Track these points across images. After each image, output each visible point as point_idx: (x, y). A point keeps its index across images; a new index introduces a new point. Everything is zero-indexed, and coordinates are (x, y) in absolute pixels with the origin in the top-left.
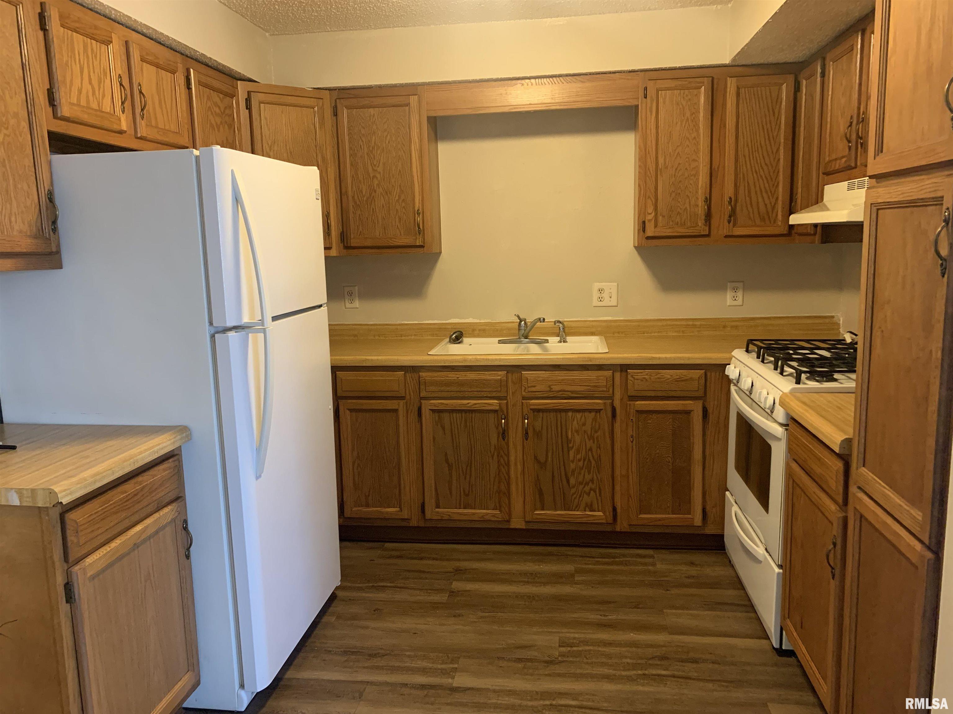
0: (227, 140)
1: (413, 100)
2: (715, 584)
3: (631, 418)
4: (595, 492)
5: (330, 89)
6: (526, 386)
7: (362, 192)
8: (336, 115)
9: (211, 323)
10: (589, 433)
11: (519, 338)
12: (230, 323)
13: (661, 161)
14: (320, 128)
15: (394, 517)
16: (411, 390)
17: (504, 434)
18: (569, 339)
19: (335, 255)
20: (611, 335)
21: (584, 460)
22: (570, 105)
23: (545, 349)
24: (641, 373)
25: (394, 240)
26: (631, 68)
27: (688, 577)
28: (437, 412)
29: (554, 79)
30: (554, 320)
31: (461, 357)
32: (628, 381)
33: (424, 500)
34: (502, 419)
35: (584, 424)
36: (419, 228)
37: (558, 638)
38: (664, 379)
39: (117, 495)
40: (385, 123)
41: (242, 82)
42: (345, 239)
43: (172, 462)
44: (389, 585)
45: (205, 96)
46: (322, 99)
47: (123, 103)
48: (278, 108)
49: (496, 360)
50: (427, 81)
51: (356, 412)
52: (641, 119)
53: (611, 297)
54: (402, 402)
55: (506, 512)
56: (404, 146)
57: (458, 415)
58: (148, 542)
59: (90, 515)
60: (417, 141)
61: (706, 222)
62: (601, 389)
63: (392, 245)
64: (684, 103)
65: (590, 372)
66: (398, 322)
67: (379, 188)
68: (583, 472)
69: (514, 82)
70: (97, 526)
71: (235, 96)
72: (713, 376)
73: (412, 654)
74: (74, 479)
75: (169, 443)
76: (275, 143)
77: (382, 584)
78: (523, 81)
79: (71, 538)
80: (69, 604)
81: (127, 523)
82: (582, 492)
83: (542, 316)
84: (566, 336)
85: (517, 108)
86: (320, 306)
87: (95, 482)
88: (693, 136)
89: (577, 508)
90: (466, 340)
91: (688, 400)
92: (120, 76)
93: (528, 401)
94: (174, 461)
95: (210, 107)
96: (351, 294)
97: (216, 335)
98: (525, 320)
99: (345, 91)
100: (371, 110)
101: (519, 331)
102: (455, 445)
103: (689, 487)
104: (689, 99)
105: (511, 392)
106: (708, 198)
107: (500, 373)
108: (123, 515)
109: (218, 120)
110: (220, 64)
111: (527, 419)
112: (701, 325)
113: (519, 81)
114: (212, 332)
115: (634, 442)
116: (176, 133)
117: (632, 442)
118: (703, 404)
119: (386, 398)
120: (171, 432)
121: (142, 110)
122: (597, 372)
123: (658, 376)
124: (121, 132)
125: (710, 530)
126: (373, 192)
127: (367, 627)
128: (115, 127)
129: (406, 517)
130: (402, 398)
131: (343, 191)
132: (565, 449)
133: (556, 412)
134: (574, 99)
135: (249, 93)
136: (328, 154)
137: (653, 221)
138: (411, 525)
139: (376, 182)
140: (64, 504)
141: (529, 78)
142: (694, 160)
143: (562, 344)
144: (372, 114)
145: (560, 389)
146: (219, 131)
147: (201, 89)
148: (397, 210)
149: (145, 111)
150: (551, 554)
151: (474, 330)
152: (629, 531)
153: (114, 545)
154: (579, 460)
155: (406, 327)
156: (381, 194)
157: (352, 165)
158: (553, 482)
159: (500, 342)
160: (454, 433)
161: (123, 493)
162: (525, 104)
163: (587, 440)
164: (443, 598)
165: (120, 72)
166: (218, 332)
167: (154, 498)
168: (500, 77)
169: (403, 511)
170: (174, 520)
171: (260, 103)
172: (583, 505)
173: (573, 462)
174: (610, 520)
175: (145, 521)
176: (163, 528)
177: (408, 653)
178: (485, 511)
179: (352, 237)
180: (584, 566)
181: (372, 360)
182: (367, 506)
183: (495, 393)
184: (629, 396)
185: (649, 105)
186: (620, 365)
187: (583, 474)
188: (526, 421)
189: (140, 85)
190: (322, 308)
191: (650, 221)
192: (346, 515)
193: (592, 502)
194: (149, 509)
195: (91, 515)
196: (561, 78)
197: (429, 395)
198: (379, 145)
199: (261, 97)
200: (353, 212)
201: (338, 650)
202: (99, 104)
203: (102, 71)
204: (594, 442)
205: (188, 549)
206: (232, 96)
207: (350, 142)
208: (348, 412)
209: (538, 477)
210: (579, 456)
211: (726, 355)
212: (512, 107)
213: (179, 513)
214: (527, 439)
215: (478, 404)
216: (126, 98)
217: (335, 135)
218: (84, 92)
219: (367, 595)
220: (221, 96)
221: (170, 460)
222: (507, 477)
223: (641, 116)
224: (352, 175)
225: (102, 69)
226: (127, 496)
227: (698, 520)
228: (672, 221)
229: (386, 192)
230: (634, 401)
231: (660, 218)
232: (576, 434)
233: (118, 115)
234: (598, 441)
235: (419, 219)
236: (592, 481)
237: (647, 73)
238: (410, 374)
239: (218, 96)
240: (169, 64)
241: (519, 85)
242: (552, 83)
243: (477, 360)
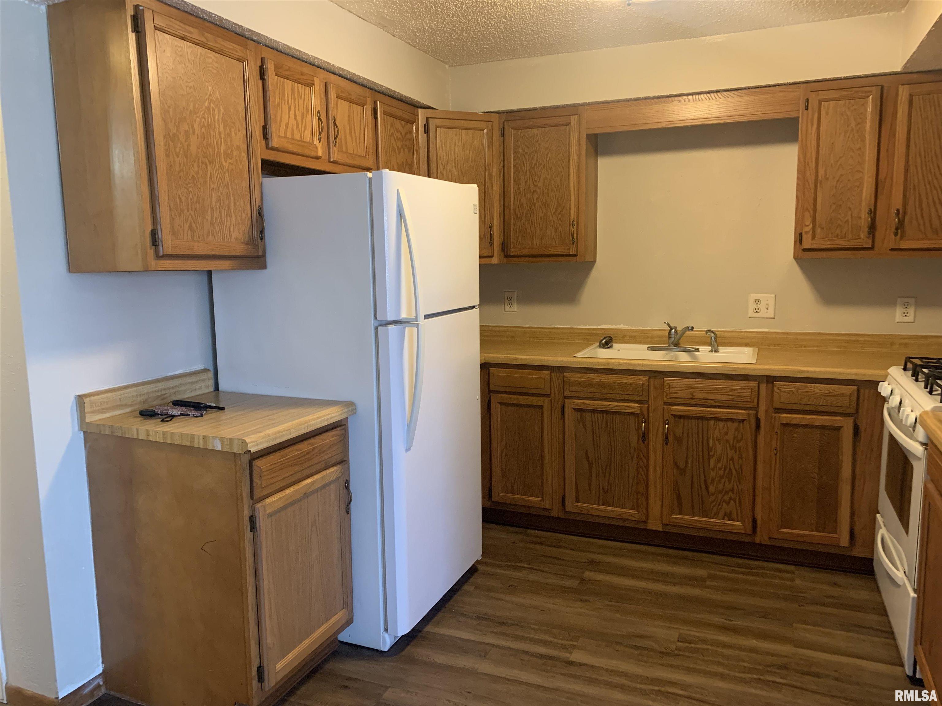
0: (406, 162)
1: (574, 120)
2: (858, 607)
3: (776, 430)
4: (735, 502)
5: (498, 113)
6: (668, 392)
7: (522, 205)
8: (503, 136)
9: (376, 318)
10: (731, 443)
11: (669, 346)
12: (390, 318)
13: (821, 172)
14: (489, 148)
15: (535, 505)
16: (556, 389)
17: (644, 437)
18: (721, 349)
19: (496, 263)
20: (767, 347)
21: (725, 470)
22: (727, 119)
23: (695, 358)
24: (789, 385)
25: (550, 249)
26: (791, 81)
27: (827, 597)
28: (580, 411)
29: (712, 94)
30: (706, 330)
31: (604, 360)
32: (774, 393)
33: (565, 493)
34: (643, 423)
35: (726, 434)
36: (573, 238)
37: (678, 634)
38: (813, 393)
39: (293, 452)
40: (547, 141)
41: (422, 109)
42: (506, 249)
43: (339, 430)
44: (526, 566)
45: (389, 123)
46: (492, 122)
47: (320, 134)
48: (452, 132)
49: (639, 365)
50: (587, 101)
51: (506, 406)
52: (802, 132)
53: (767, 309)
54: (547, 400)
55: (644, 513)
56: (563, 162)
57: (599, 415)
58: (316, 495)
59: (271, 465)
60: (576, 158)
61: (869, 234)
62: (745, 400)
63: (547, 254)
64: (849, 113)
65: (734, 381)
66: (552, 326)
67: (538, 201)
68: (723, 481)
69: (671, 99)
70: (276, 474)
71: (415, 122)
72: (866, 392)
73: (537, 627)
74: (261, 434)
75: (337, 414)
76: (448, 162)
77: (519, 565)
78: (680, 98)
79: (256, 480)
80: (252, 533)
81: (299, 476)
82: (721, 501)
83: (690, 325)
84: (718, 346)
85: (674, 124)
86: (473, 307)
87: (276, 438)
88: (858, 146)
89: (715, 516)
90: (616, 345)
91: (836, 416)
92: (319, 112)
93: (670, 407)
94: (341, 430)
95: (392, 134)
96: (510, 299)
97: (379, 328)
98: (675, 328)
99: (511, 114)
100: (535, 131)
101: (669, 339)
102: (595, 444)
103: (836, 505)
104: (855, 109)
105: (652, 396)
106: (873, 210)
107: (641, 377)
108: (297, 468)
109: (399, 144)
110: (402, 95)
111: (668, 425)
112: (865, 341)
113: (677, 98)
114: (377, 325)
115: (778, 454)
116: (363, 156)
117: (776, 455)
118: (855, 421)
119: (532, 395)
120: (340, 406)
121: (335, 138)
122: (741, 382)
123: (807, 389)
124: (317, 158)
125: (858, 552)
126: (533, 206)
127: (500, 599)
128: (312, 154)
129: (547, 507)
130: (548, 396)
131: (506, 204)
132: (706, 458)
133: (698, 419)
134: (732, 114)
135: (428, 119)
136: (495, 171)
137: (811, 232)
138: (552, 515)
139: (536, 196)
140: (252, 452)
141: (687, 95)
142: (858, 171)
143: (714, 353)
144: (536, 134)
145: (702, 397)
146: (399, 153)
147: (385, 119)
148: (554, 221)
149: (337, 139)
150: (686, 558)
151: (624, 337)
152: (769, 544)
153: (288, 491)
154: (720, 469)
155: (558, 331)
156: (540, 207)
157: (515, 180)
158: (691, 489)
159: (649, 349)
160: (594, 431)
161: (297, 450)
162: (681, 119)
163: (729, 449)
164: (573, 583)
165: (319, 109)
166: (380, 325)
167: (323, 459)
168: (657, 95)
169: (545, 500)
170: (338, 479)
171: (437, 127)
172: (722, 513)
173: (713, 470)
174: (749, 530)
175: (315, 477)
176: (329, 484)
177: (533, 626)
178: (623, 510)
179: (512, 246)
180: (718, 573)
181: (521, 359)
182: (513, 493)
183: (636, 397)
184: (775, 409)
185: (810, 116)
186: (767, 376)
187: (723, 483)
188: (667, 426)
189: (335, 118)
190: (474, 309)
191: (807, 233)
192: (493, 500)
193: (731, 512)
194: (317, 467)
195: (273, 464)
196: (718, 93)
197: (573, 394)
198: (541, 162)
199: (438, 122)
200: (514, 224)
201: (472, 615)
202: (301, 137)
203: (305, 109)
204: (736, 452)
205: (349, 505)
206: (412, 123)
207: (514, 160)
208: (498, 405)
209: (677, 482)
210: (719, 465)
211: (882, 372)
212: (667, 123)
213: (342, 474)
214: (667, 444)
215: (619, 406)
216: (322, 129)
217: (502, 154)
218: (290, 126)
219: (505, 572)
220: (403, 123)
221: (338, 429)
222: (645, 479)
223: (801, 128)
224: (514, 190)
225: (305, 107)
226: (301, 454)
227: (845, 541)
228: (832, 233)
229: (545, 205)
230: (779, 413)
231: (819, 230)
232: (717, 442)
233: (316, 144)
234: (740, 451)
235: (573, 230)
236: (732, 490)
237: (809, 84)
238: (555, 374)
239: (400, 123)
240: (359, 99)
241: (676, 102)
242: (709, 99)
243: (619, 364)
